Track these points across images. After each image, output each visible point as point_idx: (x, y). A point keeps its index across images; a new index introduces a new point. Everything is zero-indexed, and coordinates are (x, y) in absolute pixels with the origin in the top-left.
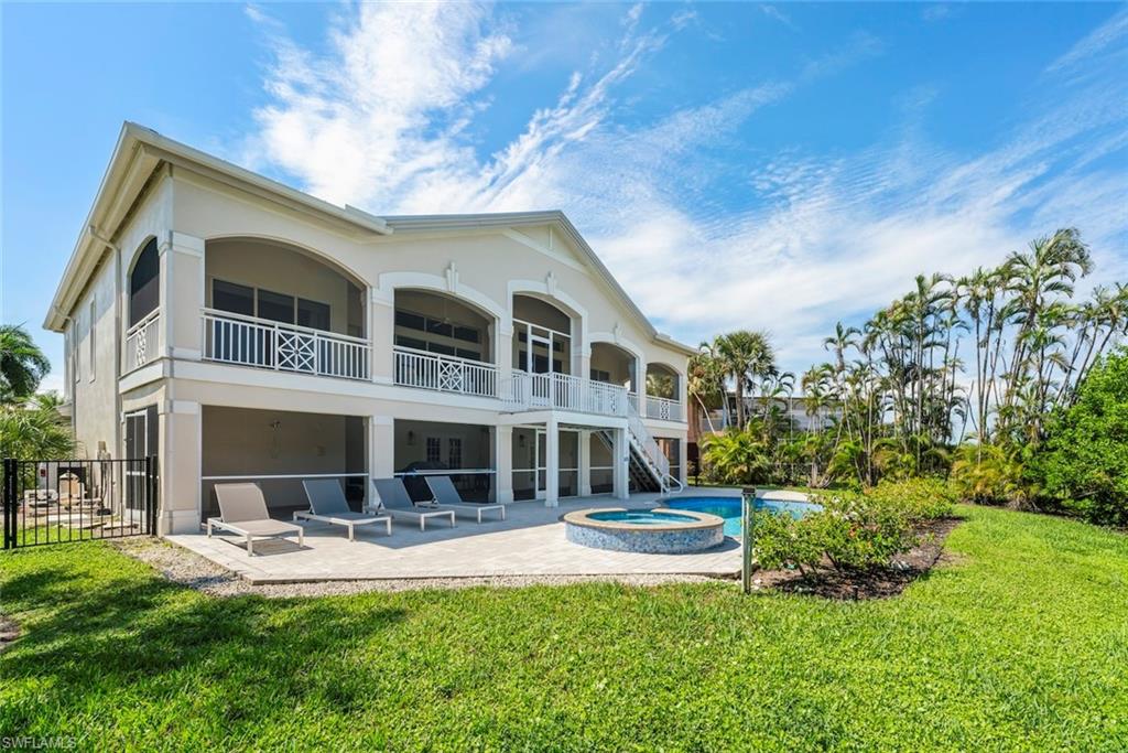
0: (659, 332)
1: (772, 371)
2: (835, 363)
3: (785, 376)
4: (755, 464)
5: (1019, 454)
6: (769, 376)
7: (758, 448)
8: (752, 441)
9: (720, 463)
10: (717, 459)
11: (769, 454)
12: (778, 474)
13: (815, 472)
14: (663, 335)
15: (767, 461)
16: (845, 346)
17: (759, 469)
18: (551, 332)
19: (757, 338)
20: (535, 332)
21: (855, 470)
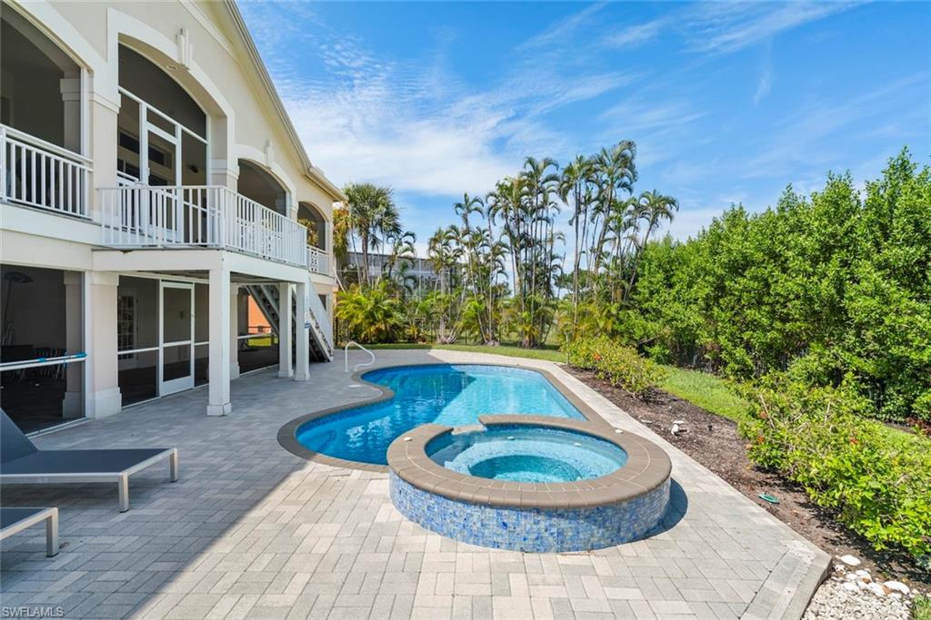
0: (313, 165)
1: (396, 229)
2: (461, 226)
3: (407, 234)
4: (391, 321)
5: (609, 311)
6: (393, 233)
7: (392, 305)
8: (385, 299)
9: (356, 321)
10: (352, 317)
11: (402, 311)
12: (410, 331)
13: (442, 326)
14: (317, 170)
15: (402, 318)
16: (470, 212)
17: (395, 326)
18: (179, 127)
19: (381, 193)
20: (152, 118)
21: (479, 325)
